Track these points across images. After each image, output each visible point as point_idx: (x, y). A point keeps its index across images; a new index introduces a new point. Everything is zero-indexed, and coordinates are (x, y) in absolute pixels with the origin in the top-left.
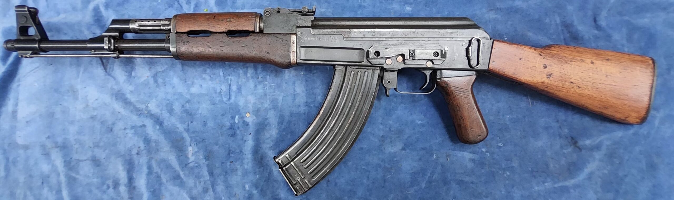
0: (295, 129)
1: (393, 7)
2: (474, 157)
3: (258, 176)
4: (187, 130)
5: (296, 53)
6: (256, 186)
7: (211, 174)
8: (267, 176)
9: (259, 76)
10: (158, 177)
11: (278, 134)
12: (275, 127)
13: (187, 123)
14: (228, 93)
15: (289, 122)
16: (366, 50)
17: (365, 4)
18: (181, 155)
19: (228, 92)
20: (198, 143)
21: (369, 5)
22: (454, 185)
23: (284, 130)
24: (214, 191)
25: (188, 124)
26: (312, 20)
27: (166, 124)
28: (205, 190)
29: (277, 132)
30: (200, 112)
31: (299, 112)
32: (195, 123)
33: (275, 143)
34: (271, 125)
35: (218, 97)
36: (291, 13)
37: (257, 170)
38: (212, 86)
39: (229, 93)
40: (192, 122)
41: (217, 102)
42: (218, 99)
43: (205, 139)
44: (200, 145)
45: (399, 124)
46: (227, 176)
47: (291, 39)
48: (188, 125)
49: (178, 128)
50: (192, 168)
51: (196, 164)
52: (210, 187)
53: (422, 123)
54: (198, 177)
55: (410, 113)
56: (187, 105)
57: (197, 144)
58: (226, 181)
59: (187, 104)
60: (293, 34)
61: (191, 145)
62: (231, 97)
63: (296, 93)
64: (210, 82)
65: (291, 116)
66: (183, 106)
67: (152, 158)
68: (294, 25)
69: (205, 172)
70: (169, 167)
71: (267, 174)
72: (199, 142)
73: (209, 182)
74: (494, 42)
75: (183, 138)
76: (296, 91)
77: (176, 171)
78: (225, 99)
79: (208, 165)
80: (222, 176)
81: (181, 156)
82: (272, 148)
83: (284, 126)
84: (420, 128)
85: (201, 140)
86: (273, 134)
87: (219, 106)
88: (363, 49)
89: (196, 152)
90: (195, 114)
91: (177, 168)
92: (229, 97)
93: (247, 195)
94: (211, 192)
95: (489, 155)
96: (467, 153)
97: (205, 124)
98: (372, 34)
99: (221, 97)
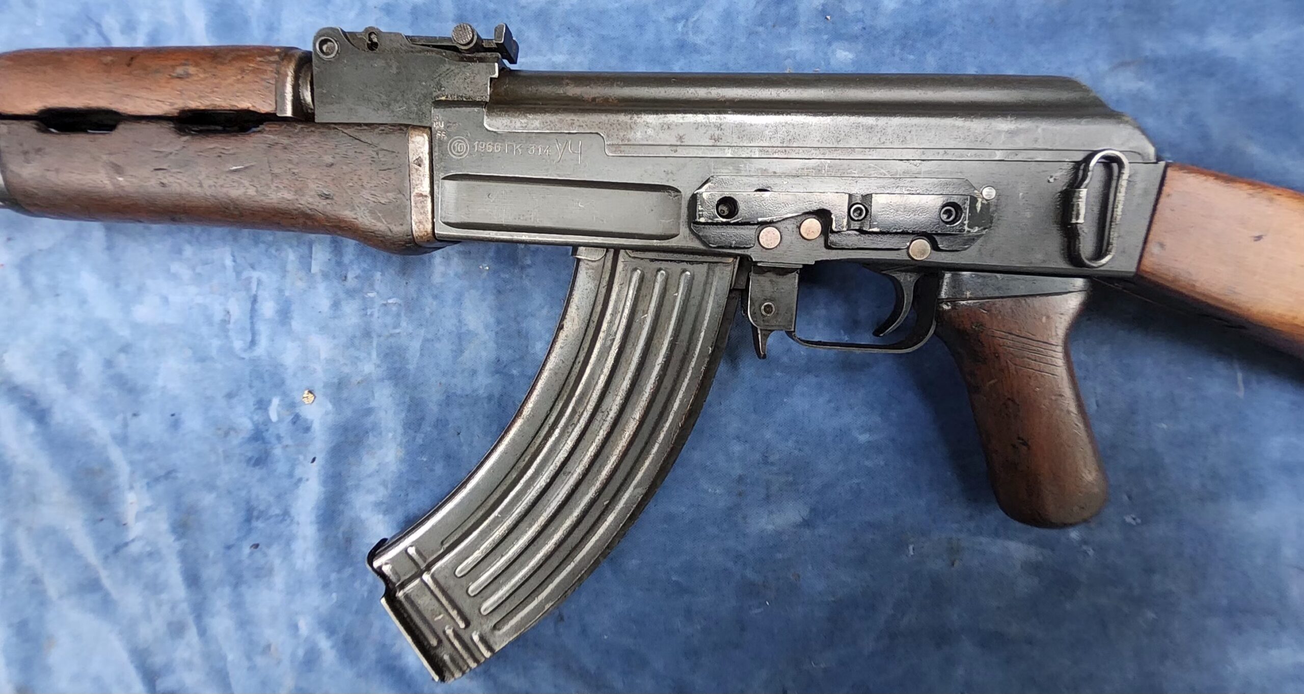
0: (460, 445)
1: (792, 49)
2: (1040, 558)
3: (334, 595)
4: (122, 440)
5: (429, 200)
6: (329, 626)
7: (193, 579)
8: (366, 594)
9: (347, 270)
10: (36, 581)
11: (402, 461)
12: (394, 438)
13: (120, 418)
14: (248, 326)
15: (441, 424)
16: (686, 194)
17: (699, 40)
18: (100, 516)
19: (248, 321)
20: (153, 480)
21: (713, 43)
22: (967, 647)
23: (423, 449)
24: (203, 632)
25: (125, 419)
26: (491, 79)
27: (58, 416)
28: (176, 630)
29: (401, 454)
30: (160, 382)
31: (473, 391)
32: (145, 418)
33: (393, 490)
34: (384, 433)
35: (216, 336)
36: (420, 52)
37: (333, 576)
38: (199, 300)
39: (252, 323)
40: (135, 415)
41: (214, 353)
42: (216, 343)
43: (174, 471)
44: (160, 488)
45: (797, 442)
46: (243, 588)
47: (411, 146)
48: (125, 425)
49: (93, 431)
50: (137, 561)
51: (148, 549)
52: (190, 620)
53: (871, 439)
54: (154, 587)
55: (832, 405)
56: (123, 363)
57: (148, 484)
58: (238, 605)
59: (122, 357)
60: (415, 127)
61: (131, 488)
62: (257, 338)
63: (464, 329)
64: (192, 290)
65: (448, 405)
66: (109, 364)
67: (16, 522)
68: (425, 96)
69: (173, 573)
70: (66, 550)
71: (365, 588)
72: (157, 480)
73: (184, 606)
74: (1170, 172)
75: (108, 464)
76: (465, 325)
77: (87, 566)
78: (238, 345)
79: (183, 555)
80: (227, 590)
81: (102, 520)
82: (384, 506)
83: (423, 435)
84: (867, 458)
85: (162, 473)
86: (387, 460)
87: (219, 366)
88: (677, 191)
89: (148, 509)
90: (145, 390)
91: (91, 556)
92: (249, 338)
93: (301, 652)
94: (192, 634)
95: (1091, 552)
96: (1020, 545)
97: (175, 423)
98: (710, 132)
99: (227, 337)
